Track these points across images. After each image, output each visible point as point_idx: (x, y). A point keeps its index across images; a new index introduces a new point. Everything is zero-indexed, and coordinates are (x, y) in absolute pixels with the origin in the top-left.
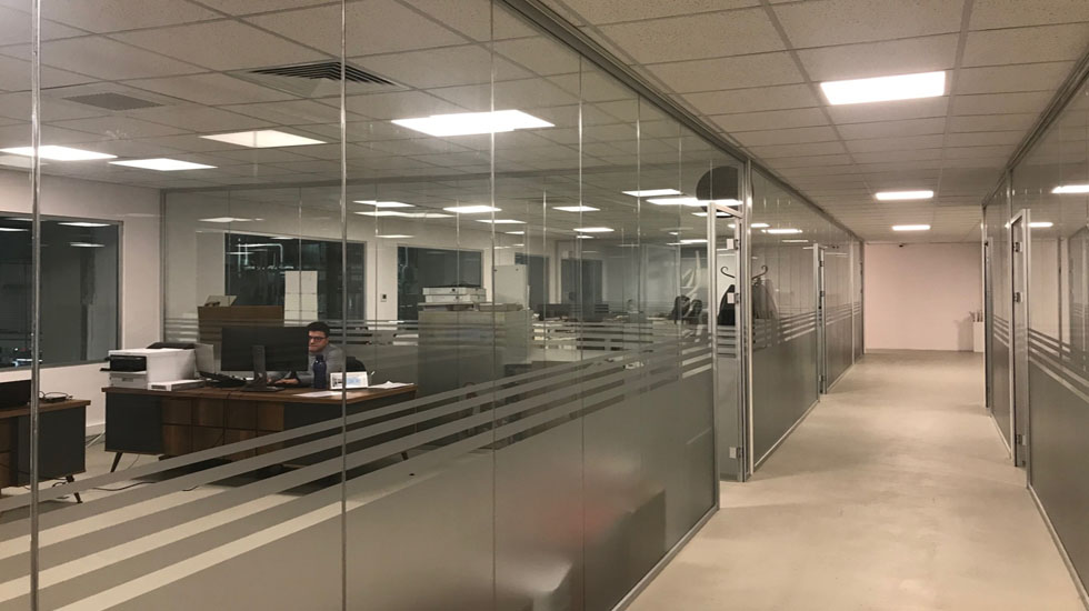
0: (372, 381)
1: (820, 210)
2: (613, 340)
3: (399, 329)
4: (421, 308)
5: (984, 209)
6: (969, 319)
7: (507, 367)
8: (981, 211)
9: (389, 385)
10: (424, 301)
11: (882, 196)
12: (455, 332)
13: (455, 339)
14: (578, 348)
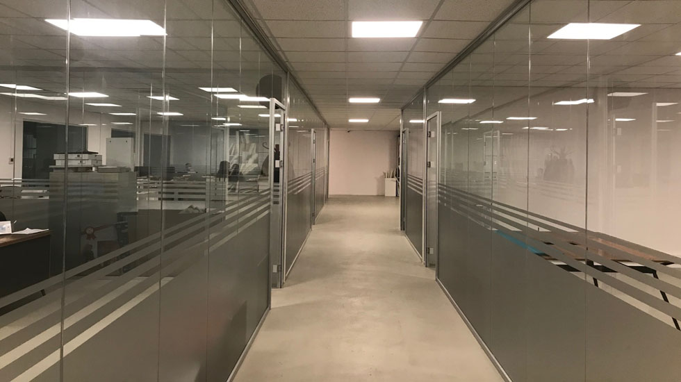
0: (14, 228)
1: (315, 108)
2: (180, 193)
3: (23, 186)
4: (52, 170)
5: (402, 111)
6: (382, 176)
7: (120, 214)
8: (400, 112)
9: (28, 231)
10: (55, 165)
11: (352, 100)
12: (79, 188)
13: (79, 194)
14: (159, 199)
